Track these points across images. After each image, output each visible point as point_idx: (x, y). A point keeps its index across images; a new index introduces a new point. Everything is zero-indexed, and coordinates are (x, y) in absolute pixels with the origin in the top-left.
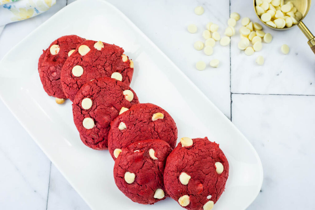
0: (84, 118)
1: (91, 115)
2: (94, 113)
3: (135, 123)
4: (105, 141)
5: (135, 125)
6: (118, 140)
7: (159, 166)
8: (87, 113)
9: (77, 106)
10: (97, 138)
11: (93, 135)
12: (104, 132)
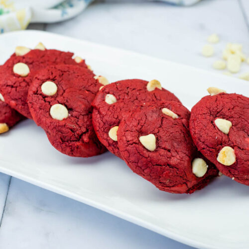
0: (51, 106)
1: (60, 101)
2: (64, 97)
3: (127, 92)
4: (89, 132)
5: (127, 94)
6: (110, 113)
7: (184, 123)
8: (53, 99)
9: (36, 95)
10: (78, 128)
11: (71, 125)
12: (86, 120)
